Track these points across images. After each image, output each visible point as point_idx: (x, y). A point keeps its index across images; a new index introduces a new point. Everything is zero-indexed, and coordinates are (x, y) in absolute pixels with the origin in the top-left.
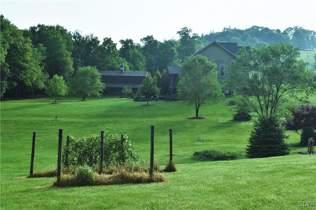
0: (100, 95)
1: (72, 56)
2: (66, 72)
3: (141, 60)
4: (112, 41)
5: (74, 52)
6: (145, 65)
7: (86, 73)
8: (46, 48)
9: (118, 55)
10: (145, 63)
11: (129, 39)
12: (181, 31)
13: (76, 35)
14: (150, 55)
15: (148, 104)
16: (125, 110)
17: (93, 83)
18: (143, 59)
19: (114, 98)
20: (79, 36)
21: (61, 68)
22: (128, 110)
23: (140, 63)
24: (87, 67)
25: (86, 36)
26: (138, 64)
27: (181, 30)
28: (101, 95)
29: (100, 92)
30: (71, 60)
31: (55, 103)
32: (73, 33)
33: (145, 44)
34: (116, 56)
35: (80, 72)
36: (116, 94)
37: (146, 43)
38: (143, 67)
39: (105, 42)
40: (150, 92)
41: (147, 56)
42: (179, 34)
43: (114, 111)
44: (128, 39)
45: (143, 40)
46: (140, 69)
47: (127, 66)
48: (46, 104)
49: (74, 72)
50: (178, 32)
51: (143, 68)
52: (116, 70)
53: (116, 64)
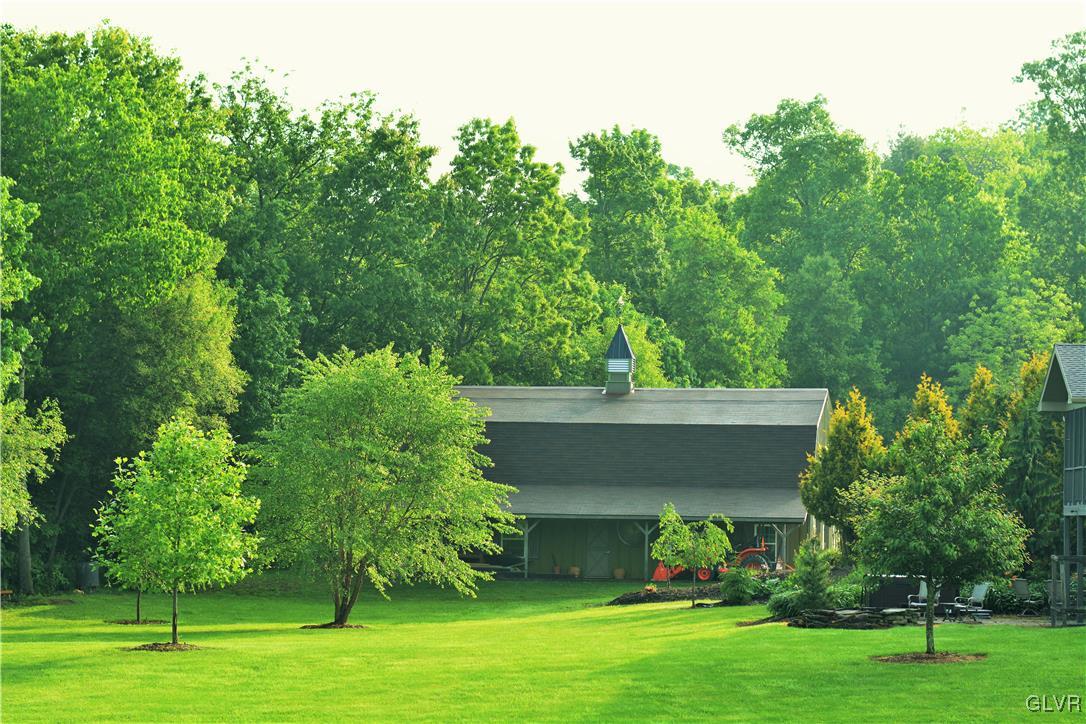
0: (478, 580)
1: (223, 272)
2: (178, 398)
3: (748, 296)
4: (528, 151)
5: (236, 240)
6: (778, 336)
7: (359, 404)
8: (35, 208)
9: (573, 254)
10: (782, 323)
11: (626, 132)
12: (1051, 63)
13: (239, 101)
14: (809, 259)
15: (930, 651)
16: (768, 698)
17: (418, 483)
18: (760, 285)
19: (565, 604)
20: (265, 108)
21: (144, 369)
22: (793, 693)
23: (746, 318)
24: (375, 357)
25: (327, 115)
26: (724, 325)
27: (1056, 54)
28: (486, 576)
29: (474, 556)
30: (220, 305)
31: (172, 644)
32: (216, 86)
33: (766, 167)
34: (561, 266)
35: (317, 397)
36: (576, 571)
37: (773, 157)
38: (765, 355)
39: (467, 153)
40: (952, 552)
41: (788, 262)
42: (1039, 80)
43: (683, 701)
44: (616, 130)
45: (745, 136)
46: (743, 366)
47: (647, 344)
48: (103, 652)
49: (239, 397)
50: (1032, 70)
51: (765, 364)
52: (561, 383)
53: (560, 328)
